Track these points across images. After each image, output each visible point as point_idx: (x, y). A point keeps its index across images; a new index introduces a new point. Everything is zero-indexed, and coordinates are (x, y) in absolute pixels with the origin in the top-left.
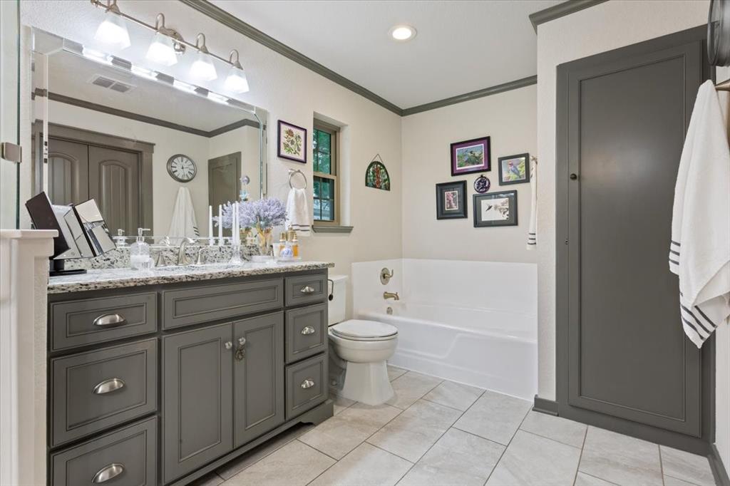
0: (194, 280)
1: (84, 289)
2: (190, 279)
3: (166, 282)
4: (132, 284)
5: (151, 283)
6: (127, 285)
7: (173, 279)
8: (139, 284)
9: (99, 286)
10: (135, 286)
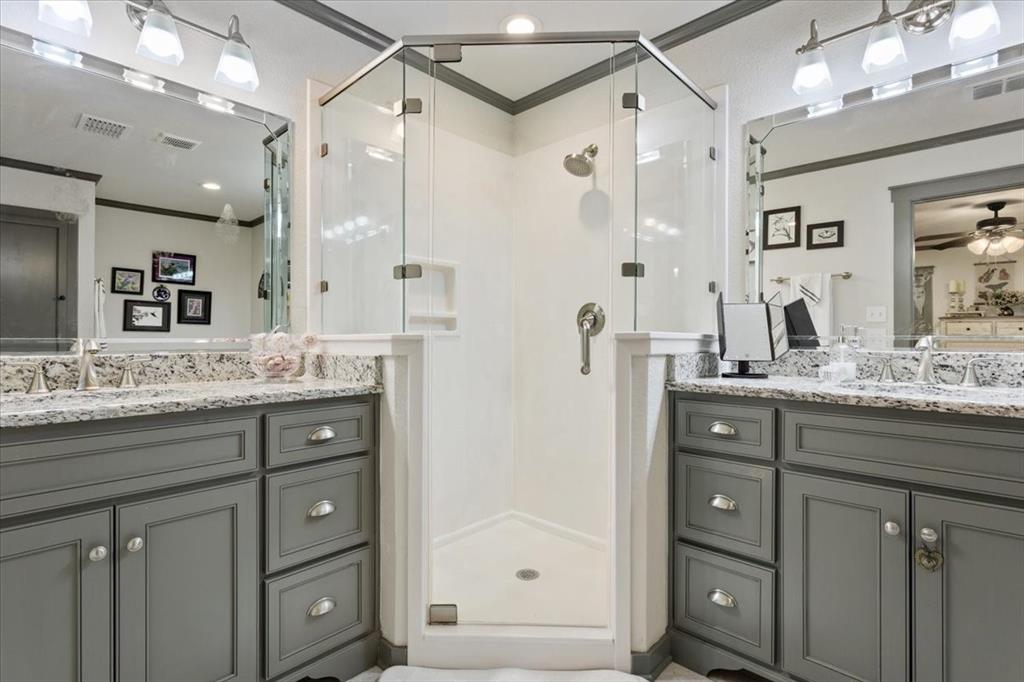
0: (826, 401)
1: (698, 391)
2: (819, 400)
3: (783, 397)
4: (742, 394)
5: (763, 395)
6: (737, 393)
7: (793, 395)
8: (750, 395)
9: (710, 390)
10: (745, 396)
